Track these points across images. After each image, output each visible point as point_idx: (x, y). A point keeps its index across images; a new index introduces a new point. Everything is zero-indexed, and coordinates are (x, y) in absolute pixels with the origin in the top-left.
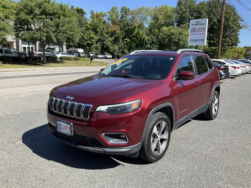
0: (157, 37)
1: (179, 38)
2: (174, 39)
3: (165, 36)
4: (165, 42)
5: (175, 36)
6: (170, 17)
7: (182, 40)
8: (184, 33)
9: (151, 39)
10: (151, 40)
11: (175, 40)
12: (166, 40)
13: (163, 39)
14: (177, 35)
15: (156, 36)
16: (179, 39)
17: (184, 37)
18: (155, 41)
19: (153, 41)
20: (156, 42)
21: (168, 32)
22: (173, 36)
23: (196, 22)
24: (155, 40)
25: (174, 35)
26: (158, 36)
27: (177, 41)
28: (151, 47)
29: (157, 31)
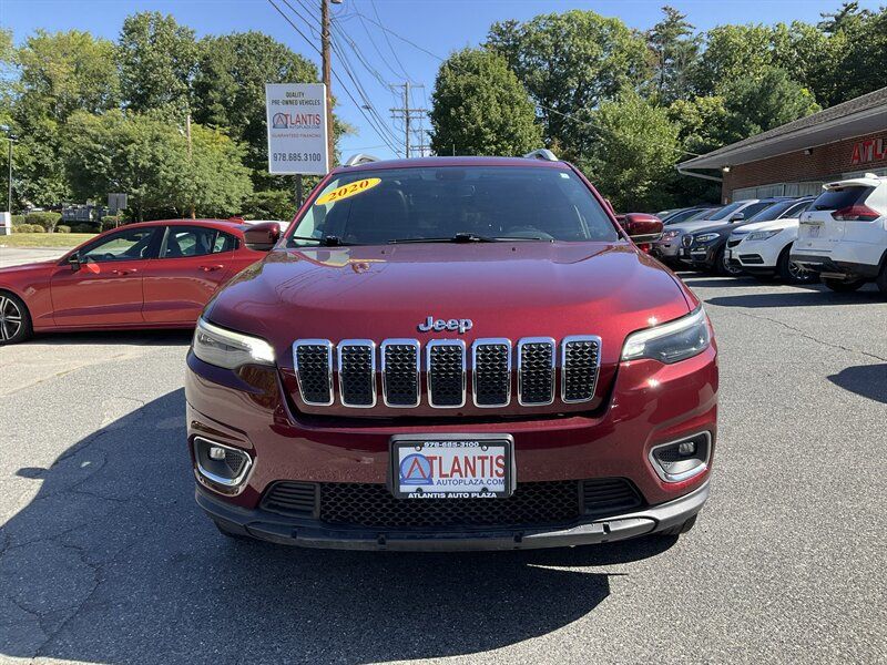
0: (55, 150)
1: (154, 156)
2: (136, 157)
3: (99, 147)
4: (100, 166)
5: (137, 147)
6: (100, 77)
7: (167, 162)
8: (169, 138)
9: (31, 155)
10: (32, 159)
11: (141, 163)
12: (103, 161)
13: (90, 157)
14: (146, 142)
15: (50, 145)
16: (154, 159)
17: (172, 153)
18: (51, 164)
19: (40, 162)
20: (52, 169)
21: (108, 132)
22: (131, 147)
23: (288, 95)
24: (48, 159)
25: (132, 142)
26: (59, 144)
27: (148, 164)
28: (36, 187)
29: (52, 125)
